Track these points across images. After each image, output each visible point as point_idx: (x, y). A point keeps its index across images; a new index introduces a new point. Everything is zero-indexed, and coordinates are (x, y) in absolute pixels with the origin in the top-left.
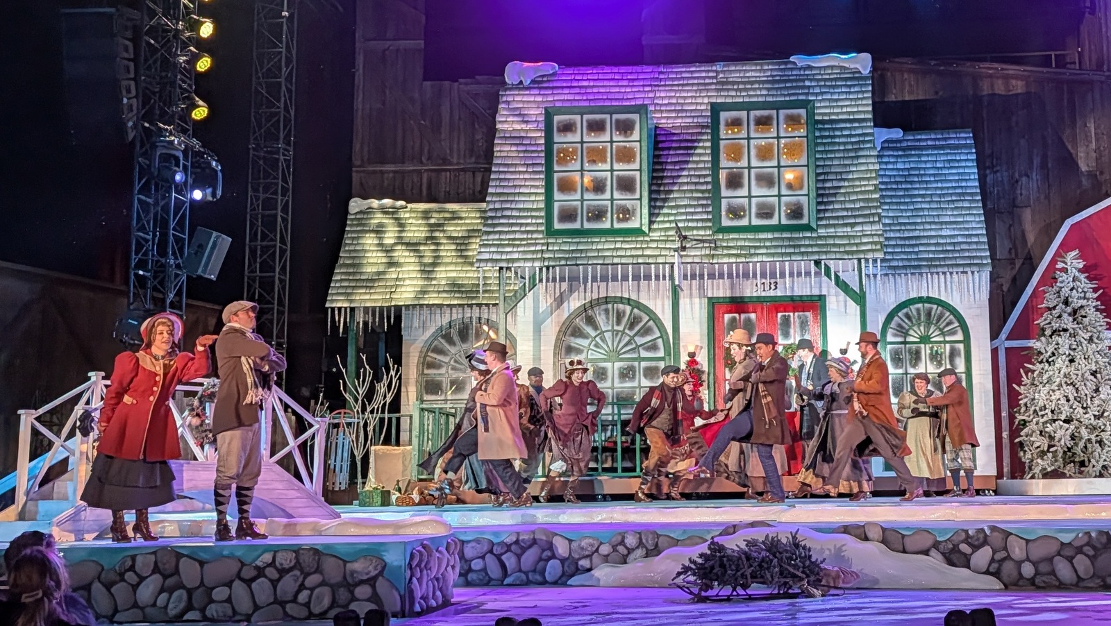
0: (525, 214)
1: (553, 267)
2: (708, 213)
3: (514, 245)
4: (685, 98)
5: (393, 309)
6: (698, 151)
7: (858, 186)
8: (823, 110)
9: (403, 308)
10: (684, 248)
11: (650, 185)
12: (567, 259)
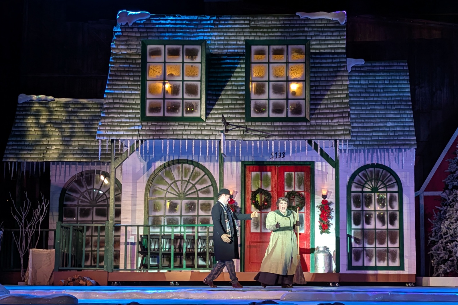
0: (128, 107)
1: (145, 140)
2: (242, 109)
3: (121, 126)
4: (230, 36)
5: (44, 164)
6: (237, 70)
7: (335, 94)
8: (315, 47)
9: (51, 163)
10: (227, 131)
11: (207, 90)
12: (154, 135)
